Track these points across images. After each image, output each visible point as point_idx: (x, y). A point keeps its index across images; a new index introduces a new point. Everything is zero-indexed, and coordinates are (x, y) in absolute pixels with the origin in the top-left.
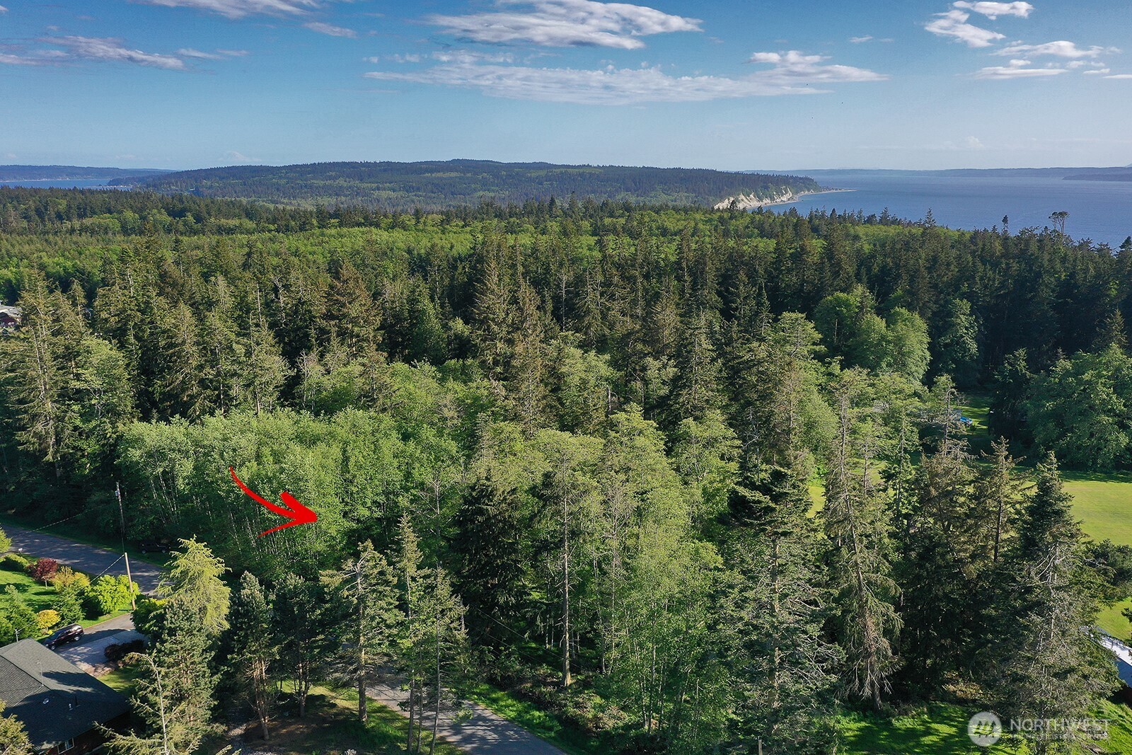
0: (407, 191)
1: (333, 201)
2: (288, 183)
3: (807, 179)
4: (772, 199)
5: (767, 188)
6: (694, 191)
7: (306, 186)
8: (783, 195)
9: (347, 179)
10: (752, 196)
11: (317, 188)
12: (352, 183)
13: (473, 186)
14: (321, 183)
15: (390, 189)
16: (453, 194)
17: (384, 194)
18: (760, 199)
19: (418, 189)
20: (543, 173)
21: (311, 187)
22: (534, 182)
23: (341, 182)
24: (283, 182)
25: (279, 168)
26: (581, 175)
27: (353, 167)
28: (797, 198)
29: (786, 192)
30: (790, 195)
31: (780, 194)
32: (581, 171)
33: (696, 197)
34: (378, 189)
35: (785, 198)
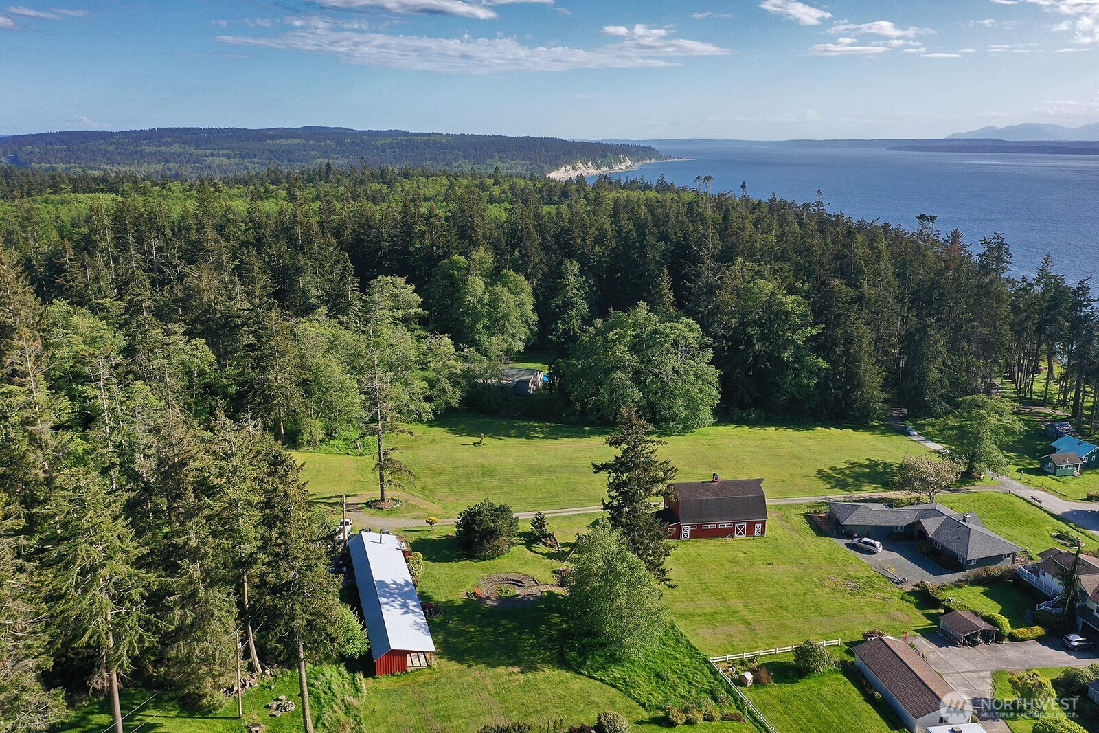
0: (242, 158)
1: (159, 167)
2: (117, 148)
3: (649, 148)
4: (610, 167)
5: (605, 156)
6: (531, 159)
7: (136, 152)
8: (621, 163)
9: (183, 145)
10: (590, 164)
11: (147, 154)
12: (186, 150)
13: (313, 153)
14: (152, 149)
15: (224, 156)
16: (290, 160)
17: (217, 161)
18: (598, 167)
19: (255, 156)
20: (388, 140)
21: (141, 153)
22: (377, 149)
23: (176, 148)
24: (111, 148)
25: (111, 134)
26: (425, 143)
27: (194, 134)
28: (636, 166)
29: (625, 161)
30: (628, 163)
31: (618, 162)
32: (426, 138)
33: (531, 164)
34: (212, 155)
35: (623, 167)
